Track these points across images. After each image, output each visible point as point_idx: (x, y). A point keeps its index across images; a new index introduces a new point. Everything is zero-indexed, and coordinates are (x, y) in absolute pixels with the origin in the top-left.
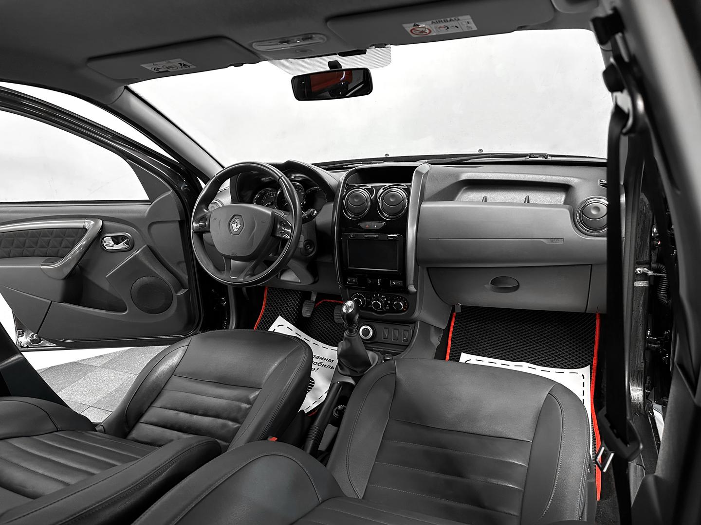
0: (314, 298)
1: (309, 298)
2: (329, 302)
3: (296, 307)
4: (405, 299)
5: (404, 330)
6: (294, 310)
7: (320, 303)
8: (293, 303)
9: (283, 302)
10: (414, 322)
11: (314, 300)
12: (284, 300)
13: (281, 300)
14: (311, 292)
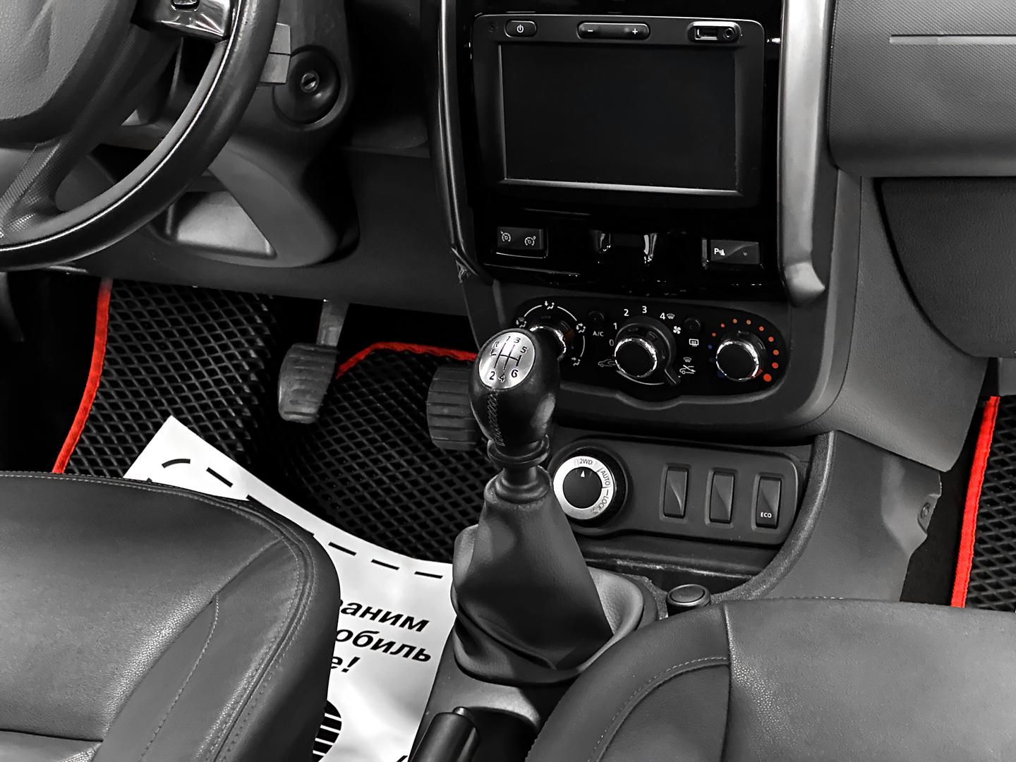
0: (331, 333)
1: (310, 335)
2: (401, 355)
3: (245, 377)
4: (771, 330)
5: (764, 477)
6: (239, 390)
7: (361, 356)
8: (231, 357)
9: (184, 355)
10: (809, 437)
11: (333, 341)
12: (191, 343)
13: (177, 345)
14: (319, 305)
